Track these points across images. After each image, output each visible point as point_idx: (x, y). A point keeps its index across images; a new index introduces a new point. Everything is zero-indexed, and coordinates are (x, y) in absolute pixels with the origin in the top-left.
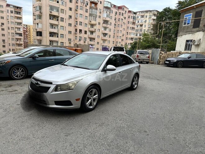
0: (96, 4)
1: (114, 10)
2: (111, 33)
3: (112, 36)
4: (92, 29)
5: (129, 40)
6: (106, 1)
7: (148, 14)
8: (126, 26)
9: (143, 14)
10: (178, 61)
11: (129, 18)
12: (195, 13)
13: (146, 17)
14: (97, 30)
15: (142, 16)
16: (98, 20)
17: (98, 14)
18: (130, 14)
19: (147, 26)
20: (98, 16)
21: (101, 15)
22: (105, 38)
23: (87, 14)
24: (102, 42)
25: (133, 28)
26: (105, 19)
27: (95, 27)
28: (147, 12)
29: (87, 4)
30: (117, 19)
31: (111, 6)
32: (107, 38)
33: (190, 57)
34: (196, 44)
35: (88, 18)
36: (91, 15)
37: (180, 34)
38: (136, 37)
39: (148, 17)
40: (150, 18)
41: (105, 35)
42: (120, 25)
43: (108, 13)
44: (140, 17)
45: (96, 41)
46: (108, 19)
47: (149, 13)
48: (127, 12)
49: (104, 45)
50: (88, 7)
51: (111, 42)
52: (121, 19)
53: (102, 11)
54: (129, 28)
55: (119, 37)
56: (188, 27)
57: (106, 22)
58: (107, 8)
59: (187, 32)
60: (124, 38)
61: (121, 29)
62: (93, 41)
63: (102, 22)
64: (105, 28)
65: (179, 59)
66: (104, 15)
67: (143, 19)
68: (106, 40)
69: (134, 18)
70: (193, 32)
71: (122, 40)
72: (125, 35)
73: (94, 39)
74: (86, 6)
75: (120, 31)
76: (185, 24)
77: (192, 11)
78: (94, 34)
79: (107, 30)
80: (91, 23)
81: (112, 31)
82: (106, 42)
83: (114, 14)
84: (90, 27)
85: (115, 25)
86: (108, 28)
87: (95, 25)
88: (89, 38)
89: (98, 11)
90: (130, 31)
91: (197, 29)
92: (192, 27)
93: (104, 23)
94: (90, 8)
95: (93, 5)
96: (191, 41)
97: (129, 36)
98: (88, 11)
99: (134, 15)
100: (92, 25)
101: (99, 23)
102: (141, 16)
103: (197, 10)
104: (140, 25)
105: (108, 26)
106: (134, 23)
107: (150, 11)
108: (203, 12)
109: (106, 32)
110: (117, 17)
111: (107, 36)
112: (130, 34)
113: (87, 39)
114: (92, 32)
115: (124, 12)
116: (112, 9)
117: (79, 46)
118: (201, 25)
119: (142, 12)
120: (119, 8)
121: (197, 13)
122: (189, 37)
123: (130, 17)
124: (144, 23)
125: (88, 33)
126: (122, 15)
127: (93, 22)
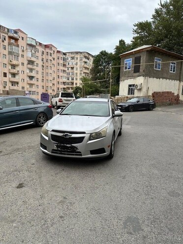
0: (16, 40)
1: (41, 49)
2: (40, 76)
3: (40, 80)
4: (14, 71)
5: (61, 84)
6: (30, 38)
7: (78, 56)
8: (55, 68)
9: (73, 56)
10: (129, 106)
11: (58, 59)
12: (134, 58)
13: (77, 59)
14: (20, 72)
15: (73, 58)
16: (21, 60)
17: (20, 53)
18: (58, 55)
19: (79, 69)
20: (20, 55)
21: (25, 54)
22: (32, 82)
23: (6, 52)
24: (28, 87)
25: (64, 71)
26: (30, 59)
27: (17, 69)
28: (77, 53)
29: (5, 38)
30: (44, 60)
31: (36, 44)
32: (34, 81)
33: (139, 101)
34: (138, 88)
35: (7, 56)
36: (10, 53)
37: (122, 78)
38: (68, 81)
39: (79, 59)
40: (81, 60)
41: (31, 78)
42: (49, 67)
43: (33, 52)
44: (70, 59)
45: (20, 85)
46: (33, 59)
47: (79, 54)
48: (56, 52)
49: (32, 90)
50: (6, 43)
51: (40, 87)
52: (49, 61)
53: (25, 49)
54: (60, 71)
55: (49, 81)
56: (129, 72)
57: (31, 62)
58: (31, 45)
59: (128, 77)
60: (55, 82)
61: (50, 71)
62: (16, 85)
63: (26, 63)
64: (31, 70)
65: (130, 104)
66: (28, 54)
67: (74, 61)
68: (34, 84)
69: (64, 59)
70: (134, 77)
71: (53, 84)
72: (55, 79)
73: (17, 83)
74: (3, 42)
75: (49, 74)
76: (126, 68)
77: (131, 56)
78: (17, 77)
79: (34, 72)
80: (12, 63)
81: (40, 73)
82: (34, 87)
83: (40, 53)
84: (10, 67)
85: (43, 66)
86: (34, 69)
87: (18, 65)
88: (10, 81)
89: (20, 49)
90: (61, 74)
91: (138, 74)
92: (133, 72)
93: (28, 64)
94: (9, 45)
95: (13, 41)
96: (133, 85)
97: (61, 80)
98: (7, 47)
99: (64, 56)
100: (14, 66)
101: (23, 64)
102: (71, 57)
103: (136, 56)
104: (71, 68)
105: (35, 67)
106: (64, 65)
107: (81, 53)
108: (141, 58)
109: (32, 74)
110: (44, 57)
111: (34, 79)
112: (61, 78)
113: (7, 83)
114: (14, 75)
115: (52, 52)
116: (38, 47)
117: (10, 92)
118: (140, 70)
119: (71, 53)
120: (46, 46)
121: (136, 58)
122: (131, 81)
123: (60, 58)
124: (75, 65)
125: (9, 76)
126: (51, 55)
127: (14, 62)
